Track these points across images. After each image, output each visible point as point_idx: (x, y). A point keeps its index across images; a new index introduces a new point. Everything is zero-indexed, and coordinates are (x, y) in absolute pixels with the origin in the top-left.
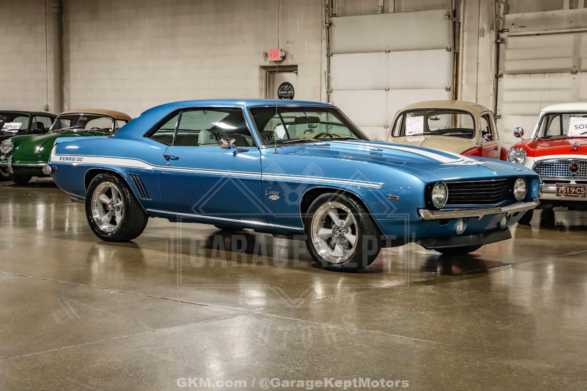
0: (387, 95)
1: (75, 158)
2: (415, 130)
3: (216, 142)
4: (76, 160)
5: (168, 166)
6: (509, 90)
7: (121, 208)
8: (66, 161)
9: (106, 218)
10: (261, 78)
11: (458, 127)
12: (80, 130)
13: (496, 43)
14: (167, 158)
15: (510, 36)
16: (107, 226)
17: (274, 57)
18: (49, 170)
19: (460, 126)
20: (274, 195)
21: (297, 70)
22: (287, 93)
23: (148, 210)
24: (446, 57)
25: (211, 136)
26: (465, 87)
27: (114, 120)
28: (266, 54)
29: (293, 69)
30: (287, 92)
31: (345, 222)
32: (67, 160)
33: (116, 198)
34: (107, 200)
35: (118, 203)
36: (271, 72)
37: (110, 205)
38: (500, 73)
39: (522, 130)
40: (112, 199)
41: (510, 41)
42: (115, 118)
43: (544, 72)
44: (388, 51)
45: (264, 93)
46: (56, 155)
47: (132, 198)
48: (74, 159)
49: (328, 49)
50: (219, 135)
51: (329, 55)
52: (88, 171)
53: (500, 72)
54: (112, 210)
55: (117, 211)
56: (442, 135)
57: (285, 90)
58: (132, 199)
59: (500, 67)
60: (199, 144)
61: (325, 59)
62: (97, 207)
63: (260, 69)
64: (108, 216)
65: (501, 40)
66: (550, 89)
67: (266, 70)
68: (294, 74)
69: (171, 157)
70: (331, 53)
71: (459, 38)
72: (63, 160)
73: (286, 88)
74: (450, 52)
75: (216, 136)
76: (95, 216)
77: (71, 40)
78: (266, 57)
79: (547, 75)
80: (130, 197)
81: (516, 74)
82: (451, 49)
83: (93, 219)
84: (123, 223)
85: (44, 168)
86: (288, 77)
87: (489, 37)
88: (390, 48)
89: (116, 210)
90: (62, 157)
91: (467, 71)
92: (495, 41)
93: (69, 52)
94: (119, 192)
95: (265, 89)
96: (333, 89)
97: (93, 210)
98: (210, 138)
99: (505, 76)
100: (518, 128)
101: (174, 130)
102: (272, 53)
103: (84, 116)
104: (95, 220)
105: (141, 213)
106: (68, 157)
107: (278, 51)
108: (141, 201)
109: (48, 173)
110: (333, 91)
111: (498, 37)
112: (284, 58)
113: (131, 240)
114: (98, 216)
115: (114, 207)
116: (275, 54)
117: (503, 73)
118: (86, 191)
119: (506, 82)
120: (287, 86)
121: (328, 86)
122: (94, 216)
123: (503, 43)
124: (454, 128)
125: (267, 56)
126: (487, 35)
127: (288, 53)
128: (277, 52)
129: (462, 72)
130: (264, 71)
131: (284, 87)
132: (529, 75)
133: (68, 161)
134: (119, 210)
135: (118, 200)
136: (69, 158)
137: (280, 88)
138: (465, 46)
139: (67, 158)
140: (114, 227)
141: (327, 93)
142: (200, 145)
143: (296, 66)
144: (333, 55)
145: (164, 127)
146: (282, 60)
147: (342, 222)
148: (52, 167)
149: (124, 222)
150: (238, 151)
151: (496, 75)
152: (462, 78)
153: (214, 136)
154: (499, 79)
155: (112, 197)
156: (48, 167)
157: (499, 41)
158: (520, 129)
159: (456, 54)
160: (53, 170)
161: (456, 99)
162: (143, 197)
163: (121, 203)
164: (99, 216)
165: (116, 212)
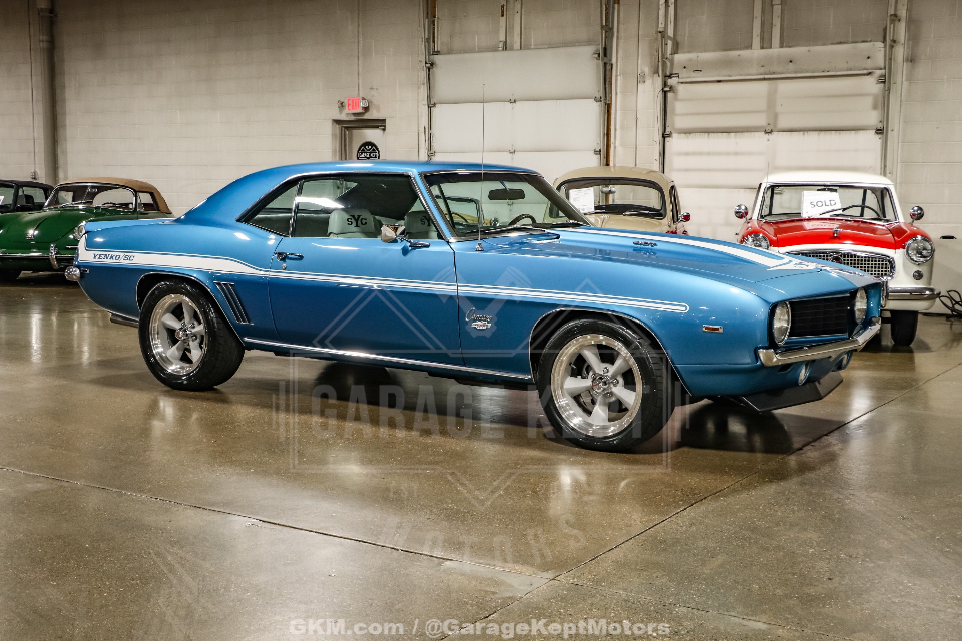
0: (512, 159)
1: (120, 256)
2: (583, 207)
3: (356, 229)
4: (123, 259)
5: (285, 269)
6: (680, 154)
7: (198, 336)
8: (105, 260)
9: (173, 352)
10: (334, 135)
11: (611, 202)
12: (88, 206)
13: (663, 91)
14: (283, 257)
15: (682, 83)
16: (178, 366)
17: (353, 108)
18: (75, 275)
19: (613, 200)
20: (480, 320)
21: (385, 126)
22: (370, 156)
23: (246, 339)
24: (594, 109)
25: (349, 220)
26: (619, 149)
27: (136, 192)
28: (342, 104)
29: (379, 123)
30: (370, 154)
31: (612, 369)
32: (107, 258)
33: (191, 319)
34: (174, 324)
35: (194, 327)
36: (347, 128)
37: (181, 332)
38: (667, 132)
39: (746, 209)
40: (183, 321)
41: (681, 88)
42: (137, 190)
43: (727, 131)
44: (513, 100)
45: (338, 156)
46: (86, 250)
47: (220, 321)
48: (118, 257)
49: (429, 97)
50: (361, 218)
51: (430, 106)
52: (144, 277)
53: (668, 130)
54: (185, 339)
55: (193, 340)
56: (622, 214)
57: (366, 152)
58: (220, 323)
59: (668, 123)
60: (330, 233)
61: (425, 110)
62: (159, 336)
63: (332, 124)
64: (178, 349)
65: (670, 88)
66: (736, 154)
67: (341, 126)
68: (379, 130)
69: (290, 256)
70: (433, 103)
71: (611, 84)
72: (99, 258)
73: (368, 149)
74: (600, 103)
75: (357, 221)
76: (157, 350)
77: (66, 85)
78: (342, 108)
79: (732, 134)
80: (216, 320)
81: (690, 133)
82: (601, 98)
83: (154, 356)
84: (204, 361)
85: (68, 271)
86: (371, 135)
87: (652, 84)
88: (516, 97)
89: (190, 339)
90: (97, 254)
91: (622, 128)
92: (661, 88)
93: (64, 100)
94: (197, 310)
95: (339, 151)
96: (437, 151)
97: (152, 340)
98: (348, 224)
99: (675, 135)
100: (739, 206)
101: (291, 209)
102: (350, 102)
103: (92, 187)
104: (157, 358)
105: (234, 344)
106: (107, 253)
107: (359, 99)
108: (236, 326)
109: (74, 279)
110: (436, 154)
111: (665, 84)
112: (367, 109)
113: (215, 387)
114: (160, 350)
115: (187, 335)
116: (355, 103)
117: (672, 132)
118: (140, 308)
119: (675, 143)
120: (370, 147)
121: (430, 147)
122: (154, 349)
123: (672, 91)
124: (604, 204)
125: (344, 107)
126: (649, 81)
127: (371, 102)
128: (357, 101)
129: (615, 130)
130: (338, 127)
131: (366, 148)
132: (707, 134)
133: (108, 260)
134: (196, 339)
135: (193, 324)
136: (109, 255)
137: (359, 150)
138: (619, 95)
139: (106, 255)
140: (189, 367)
141: (429, 155)
142: (332, 235)
143: (384, 120)
144: (436, 105)
145: (273, 205)
146: (364, 111)
147: (606, 368)
148: (80, 270)
149: (206, 359)
150: (410, 246)
151: (663, 134)
152: (615, 138)
153: (353, 221)
154: (667, 139)
155: (184, 318)
156: (74, 270)
157: (667, 89)
158: (743, 207)
159: (607, 106)
160: (82, 275)
161: (607, 164)
162: (239, 320)
163: (200, 328)
164: (162, 349)
165: (191, 343)
